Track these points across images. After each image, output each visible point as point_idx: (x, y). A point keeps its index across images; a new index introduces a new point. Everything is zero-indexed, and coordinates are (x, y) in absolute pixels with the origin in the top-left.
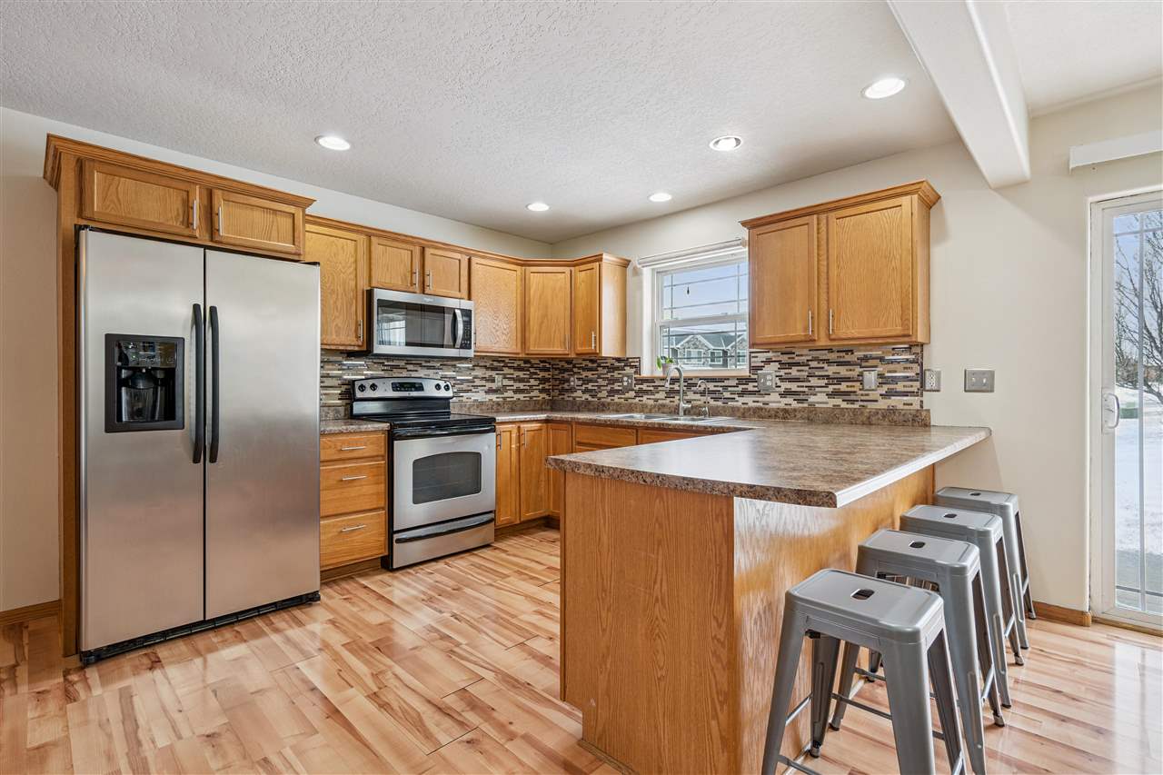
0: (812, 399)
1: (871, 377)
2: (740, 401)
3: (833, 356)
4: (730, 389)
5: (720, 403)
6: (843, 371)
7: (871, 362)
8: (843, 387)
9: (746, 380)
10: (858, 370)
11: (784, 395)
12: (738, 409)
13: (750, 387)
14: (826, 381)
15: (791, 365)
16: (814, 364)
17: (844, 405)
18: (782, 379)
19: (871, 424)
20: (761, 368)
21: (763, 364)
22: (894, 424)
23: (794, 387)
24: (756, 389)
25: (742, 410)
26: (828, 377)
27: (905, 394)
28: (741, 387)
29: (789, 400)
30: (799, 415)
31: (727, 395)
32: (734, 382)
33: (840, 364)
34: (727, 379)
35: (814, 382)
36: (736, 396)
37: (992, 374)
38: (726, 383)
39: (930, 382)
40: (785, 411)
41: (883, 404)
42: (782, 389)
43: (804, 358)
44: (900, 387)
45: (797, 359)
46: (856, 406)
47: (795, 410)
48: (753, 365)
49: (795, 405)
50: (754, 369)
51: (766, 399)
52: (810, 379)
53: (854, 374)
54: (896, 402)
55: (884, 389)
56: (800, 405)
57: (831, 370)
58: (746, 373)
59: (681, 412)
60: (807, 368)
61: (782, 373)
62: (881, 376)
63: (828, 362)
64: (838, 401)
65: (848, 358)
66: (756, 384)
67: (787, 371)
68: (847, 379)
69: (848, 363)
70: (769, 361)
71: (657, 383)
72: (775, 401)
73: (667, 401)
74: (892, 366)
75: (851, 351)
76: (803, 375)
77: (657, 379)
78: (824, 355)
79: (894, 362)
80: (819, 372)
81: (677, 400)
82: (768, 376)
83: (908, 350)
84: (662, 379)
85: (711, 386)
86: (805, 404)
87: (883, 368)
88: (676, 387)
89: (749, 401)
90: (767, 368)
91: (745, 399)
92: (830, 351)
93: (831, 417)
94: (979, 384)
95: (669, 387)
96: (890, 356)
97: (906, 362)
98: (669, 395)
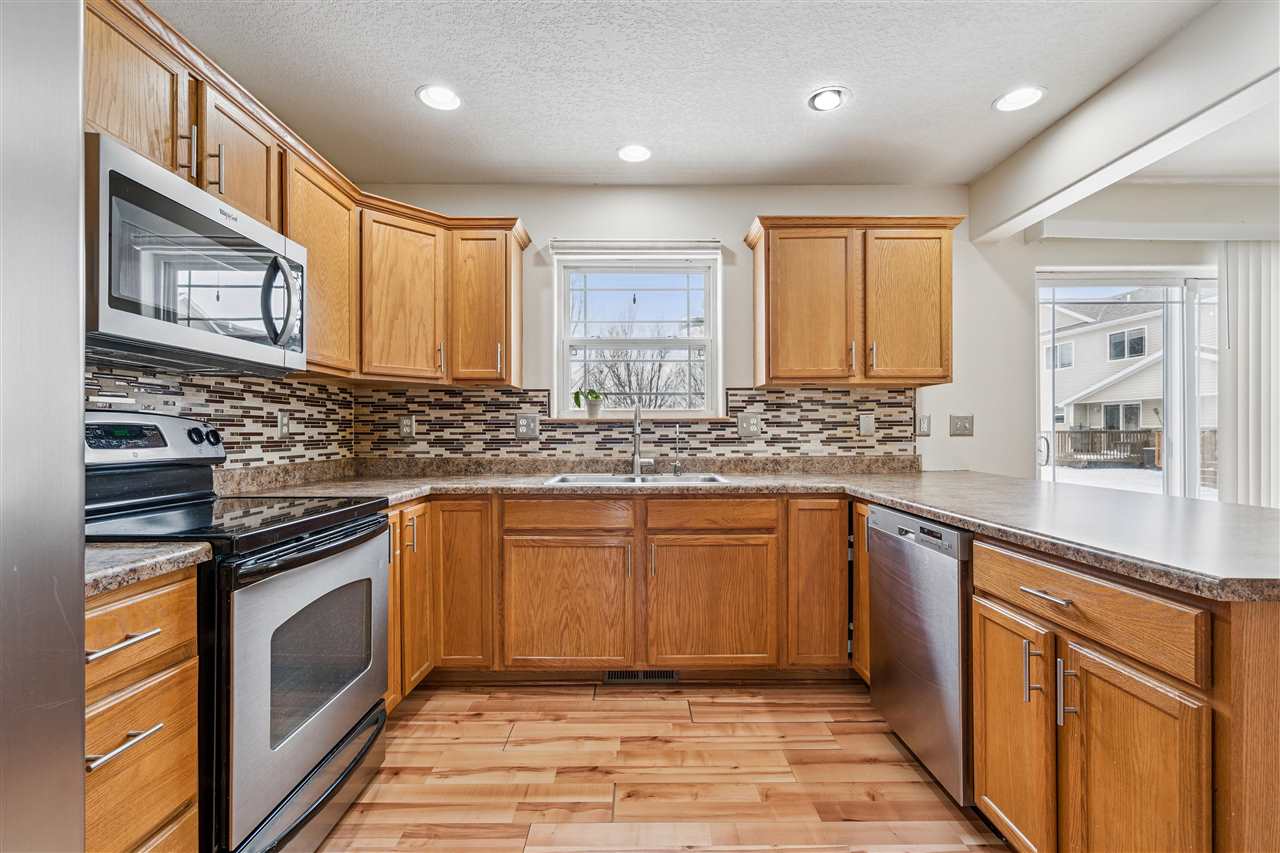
0: (804, 447)
1: (868, 422)
2: (713, 452)
3: (829, 399)
4: (698, 436)
5: (684, 455)
6: (840, 415)
7: (869, 405)
8: (839, 432)
9: (723, 425)
10: (854, 413)
11: (771, 442)
12: (714, 462)
13: (728, 433)
14: (820, 426)
15: (780, 406)
16: (806, 406)
17: (840, 453)
18: (767, 422)
19: (870, 473)
20: (741, 409)
21: (744, 404)
22: (893, 471)
23: (783, 432)
24: (736, 436)
25: (718, 464)
26: (822, 421)
27: (900, 439)
28: (714, 434)
29: (778, 448)
30: (792, 467)
31: (694, 443)
32: (705, 428)
33: (835, 406)
34: (696, 422)
35: (807, 426)
36: (708, 446)
37: (972, 419)
38: (694, 428)
39: (922, 427)
40: (776, 462)
41: (880, 450)
42: (768, 436)
43: (794, 400)
44: (895, 432)
45: (788, 400)
46: (853, 453)
47: (788, 461)
48: (730, 404)
49: (785, 454)
50: (732, 410)
51: (749, 447)
52: (802, 423)
53: (850, 418)
54: (893, 448)
55: (882, 433)
56: (792, 454)
57: (824, 413)
58: (721, 414)
59: (637, 469)
60: (798, 410)
61: (769, 415)
62: (877, 420)
63: (822, 403)
64: (834, 448)
65: (844, 400)
66: (735, 429)
67: (774, 413)
68: (844, 424)
69: (844, 406)
70: (751, 401)
71: (581, 429)
72: (760, 450)
73: (600, 454)
74: (888, 410)
75: (847, 393)
76: (794, 419)
77: (582, 422)
78: (818, 395)
79: (891, 405)
80: (812, 415)
81: (616, 453)
82: (753, 419)
83: (902, 392)
84: (589, 423)
85: (671, 433)
86: (797, 453)
87: (881, 412)
88: (615, 434)
89: (727, 451)
90: (750, 409)
91: (721, 449)
92: (825, 391)
93: (829, 467)
94: (962, 428)
95: (602, 434)
96: (885, 399)
97: (899, 405)
98: (602, 445)
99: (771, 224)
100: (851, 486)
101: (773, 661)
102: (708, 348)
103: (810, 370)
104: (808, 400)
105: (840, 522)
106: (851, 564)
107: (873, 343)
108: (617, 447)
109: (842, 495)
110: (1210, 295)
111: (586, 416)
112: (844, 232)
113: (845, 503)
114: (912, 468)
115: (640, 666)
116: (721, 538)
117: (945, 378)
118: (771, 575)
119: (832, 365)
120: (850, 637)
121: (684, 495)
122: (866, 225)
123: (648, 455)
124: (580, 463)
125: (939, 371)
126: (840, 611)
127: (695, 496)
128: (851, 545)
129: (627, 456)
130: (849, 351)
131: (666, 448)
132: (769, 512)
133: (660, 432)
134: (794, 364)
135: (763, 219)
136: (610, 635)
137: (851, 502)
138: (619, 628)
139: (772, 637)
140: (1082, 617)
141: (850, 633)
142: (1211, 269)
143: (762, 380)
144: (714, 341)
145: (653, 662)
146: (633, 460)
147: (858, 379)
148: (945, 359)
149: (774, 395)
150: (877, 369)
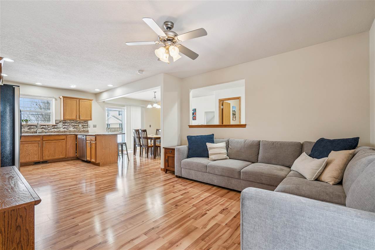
0: (70, 129)
1: (80, 125)
2: (53, 130)
3: (74, 122)
5: (47, 130)
6: (76, 124)
7: (80, 123)
8: (76, 127)
9: (55, 126)
10: (78, 124)
11: (64, 128)
12: (53, 131)
13: (56, 127)
15: (65, 123)
16: (70, 123)
17: (76, 130)
18: (63, 125)
20: (58, 123)
23: (66, 127)
26: (73, 125)
27: (85, 128)
28: (53, 127)
29: (65, 129)
31: (49, 129)
32: (51, 126)
33: (75, 123)
35: (70, 126)
36: (52, 129)
37: (96, 125)
38: (49, 126)
39: (89, 126)
40: (65, 131)
41: (82, 129)
42: (63, 127)
43: (68, 122)
44: (85, 127)
45: (67, 122)
46: (78, 130)
48: (56, 122)
49: (66, 130)
51: (60, 129)
53: (77, 125)
54: (84, 129)
55: (83, 127)
57: (73, 124)
58: (54, 124)
59: (38, 133)
61: (63, 124)
62: (82, 125)
63: (73, 123)
64: (75, 129)
65: (77, 122)
68: (77, 126)
69: (76, 123)
70: (60, 122)
71: (24, 126)
72: (62, 130)
73: (29, 130)
74: (84, 124)
75: (77, 121)
76: (68, 125)
77: (24, 125)
78: (72, 121)
79: (84, 123)
80: (71, 124)
81: (32, 130)
82: (60, 125)
83: (86, 121)
84: (26, 125)
85: (44, 127)
86: (69, 130)
87: (82, 124)
88: (32, 127)
89: (56, 130)
90: (60, 123)
91: (54, 129)
92: (73, 121)
93: (74, 131)
94: (95, 126)
95: (29, 127)
96: (83, 122)
97: (85, 123)
98: (29, 129)
99: (64, 97)
100: (76, 134)
101: (64, 157)
102: (51, 113)
103: (70, 118)
104: (70, 122)
105: (75, 138)
106: (76, 144)
107: (80, 115)
108: (32, 129)
109: (75, 135)
110: (126, 110)
111: (25, 124)
112: (76, 100)
113: (75, 136)
114: (88, 131)
115: (41, 160)
116: (56, 141)
117: (91, 120)
118: (64, 146)
119: (74, 118)
120: (76, 153)
121: (49, 135)
122: (80, 99)
123: (40, 130)
124: (24, 132)
125: (90, 119)
126: (75, 149)
127: (51, 135)
128: (76, 141)
129: (35, 131)
130: (77, 116)
131: (43, 129)
132: (64, 137)
133: (42, 127)
134: (67, 117)
135: (63, 96)
136: (36, 156)
137: (76, 135)
138: (37, 155)
139: (64, 154)
140: (92, 139)
141: (76, 152)
142: (126, 108)
143: (62, 119)
144: (53, 112)
145: (44, 159)
146: (37, 132)
147: (78, 120)
148: (91, 117)
149: (64, 122)
150: (81, 118)
